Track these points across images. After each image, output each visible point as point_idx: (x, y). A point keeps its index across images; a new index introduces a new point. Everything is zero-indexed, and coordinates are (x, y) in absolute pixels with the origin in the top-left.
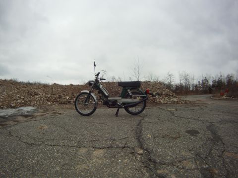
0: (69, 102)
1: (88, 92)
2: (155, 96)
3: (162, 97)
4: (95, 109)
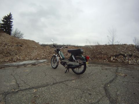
4: (57, 66)
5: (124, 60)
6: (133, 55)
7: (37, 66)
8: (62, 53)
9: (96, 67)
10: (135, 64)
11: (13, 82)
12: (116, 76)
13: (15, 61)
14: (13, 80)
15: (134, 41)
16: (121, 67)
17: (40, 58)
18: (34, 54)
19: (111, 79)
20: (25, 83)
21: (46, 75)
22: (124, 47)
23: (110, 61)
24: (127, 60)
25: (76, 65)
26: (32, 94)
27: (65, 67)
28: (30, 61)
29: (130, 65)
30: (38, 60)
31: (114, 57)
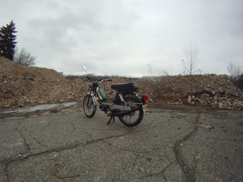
4: (94, 113)
5: (211, 100)
6: (226, 93)
7: (59, 113)
8: (102, 91)
9: (162, 114)
10: (229, 108)
11: (18, 142)
12: (196, 128)
13: (21, 107)
14: (19, 138)
15: (228, 69)
16: (206, 113)
17: (65, 99)
18: (55, 92)
19: (187, 133)
20: (39, 143)
21: (75, 129)
22: (211, 79)
23: (186, 103)
24: (216, 102)
25: (126, 111)
26: (51, 161)
27: (107, 113)
28: (48, 105)
29: (220, 109)
30: (61, 103)
31: (193, 97)
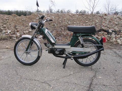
0: (11, 38)
1: (30, 37)
2: (111, 34)
3: (119, 36)
